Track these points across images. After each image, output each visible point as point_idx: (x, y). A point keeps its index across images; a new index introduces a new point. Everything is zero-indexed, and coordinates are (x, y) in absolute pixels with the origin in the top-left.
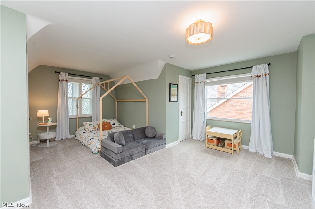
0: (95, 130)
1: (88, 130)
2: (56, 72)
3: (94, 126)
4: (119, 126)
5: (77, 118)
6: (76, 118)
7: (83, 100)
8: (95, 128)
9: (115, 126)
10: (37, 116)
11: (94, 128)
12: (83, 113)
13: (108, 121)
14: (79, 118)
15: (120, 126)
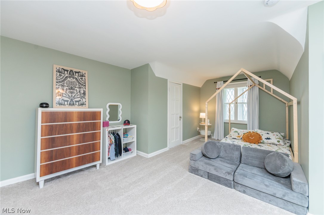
0: (238, 138)
1: (231, 137)
2: (215, 83)
3: (239, 134)
4: (278, 143)
5: (230, 123)
6: (228, 123)
7: (238, 104)
8: (240, 136)
9: (269, 141)
10: (200, 117)
11: (238, 136)
12: (239, 119)
13: (261, 132)
14: (231, 123)
15: (280, 145)
